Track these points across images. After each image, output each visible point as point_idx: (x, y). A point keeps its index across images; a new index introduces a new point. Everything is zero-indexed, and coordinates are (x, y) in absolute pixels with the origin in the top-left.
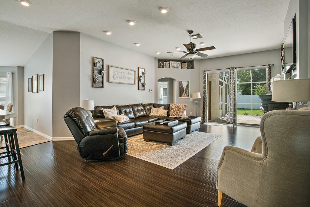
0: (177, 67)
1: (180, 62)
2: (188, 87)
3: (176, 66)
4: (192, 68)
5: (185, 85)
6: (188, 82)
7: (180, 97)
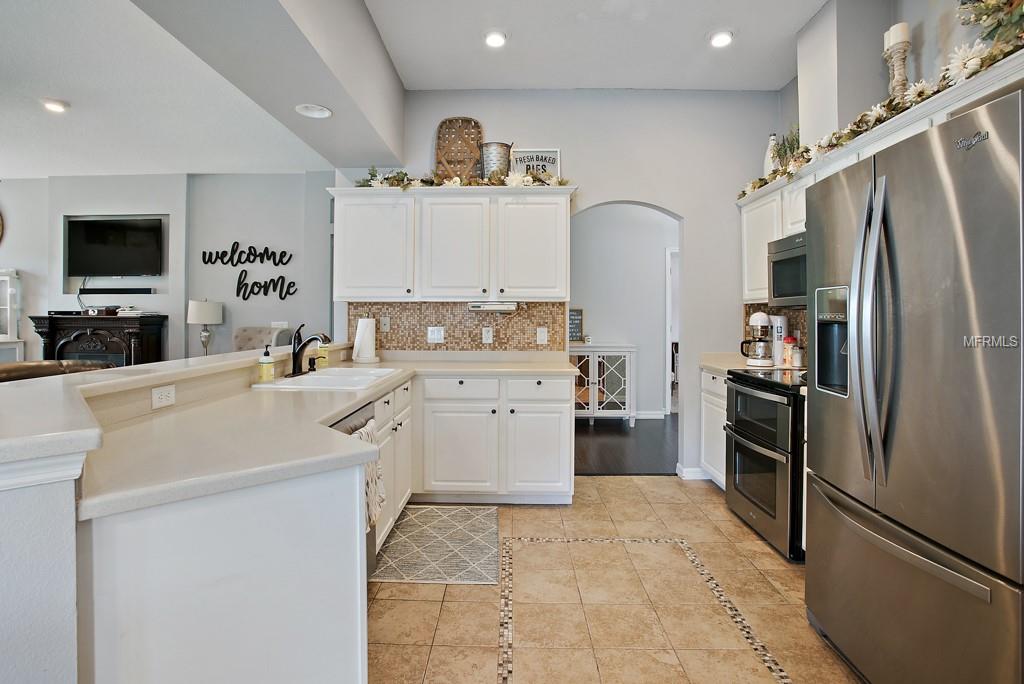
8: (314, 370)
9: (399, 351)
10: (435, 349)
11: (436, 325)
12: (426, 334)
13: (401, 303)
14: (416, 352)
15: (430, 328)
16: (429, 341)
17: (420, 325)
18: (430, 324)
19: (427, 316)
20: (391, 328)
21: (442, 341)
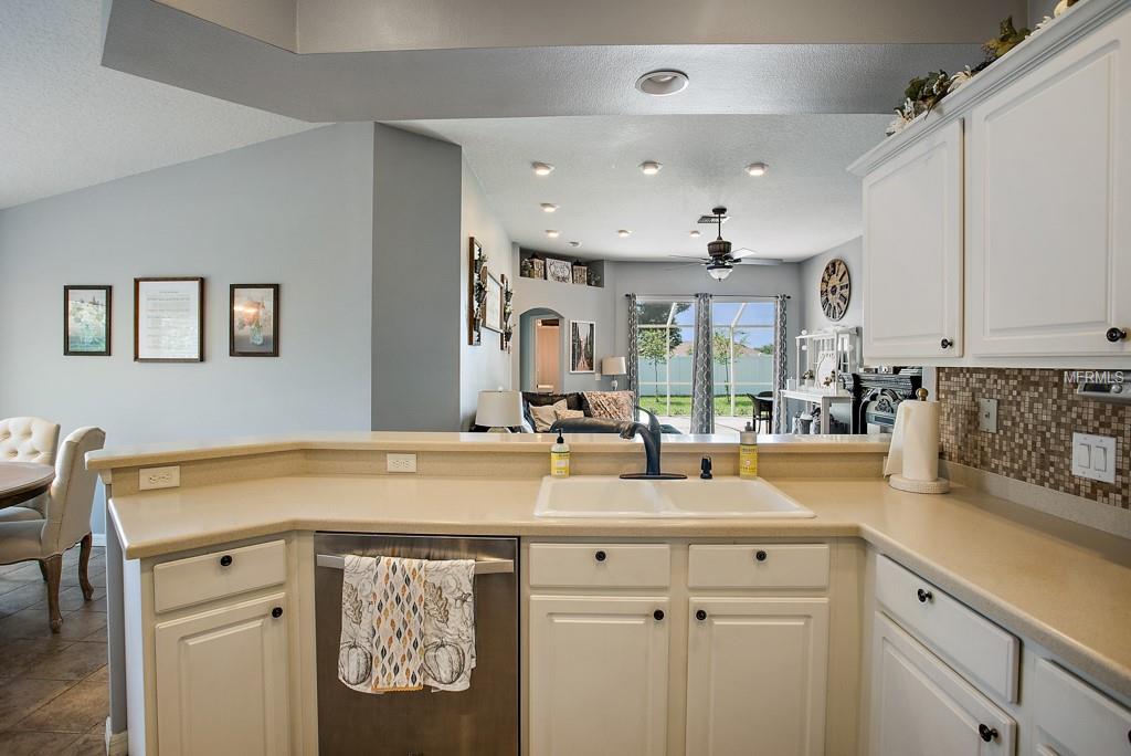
0: (564, 279)
1: (569, 264)
2: (590, 342)
3: (560, 274)
4: (599, 284)
5: (583, 335)
6: (592, 325)
7: (573, 369)
8: (710, 477)
9: (1013, 481)
10: (1092, 496)
11: (1096, 432)
12: (1069, 450)
13: (1020, 370)
14: (1046, 490)
15: (1078, 438)
16: (1076, 471)
17: (1059, 425)
18: (1080, 425)
19: (1074, 403)
20: (999, 426)
21: (1109, 477)
